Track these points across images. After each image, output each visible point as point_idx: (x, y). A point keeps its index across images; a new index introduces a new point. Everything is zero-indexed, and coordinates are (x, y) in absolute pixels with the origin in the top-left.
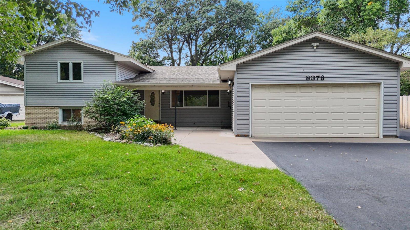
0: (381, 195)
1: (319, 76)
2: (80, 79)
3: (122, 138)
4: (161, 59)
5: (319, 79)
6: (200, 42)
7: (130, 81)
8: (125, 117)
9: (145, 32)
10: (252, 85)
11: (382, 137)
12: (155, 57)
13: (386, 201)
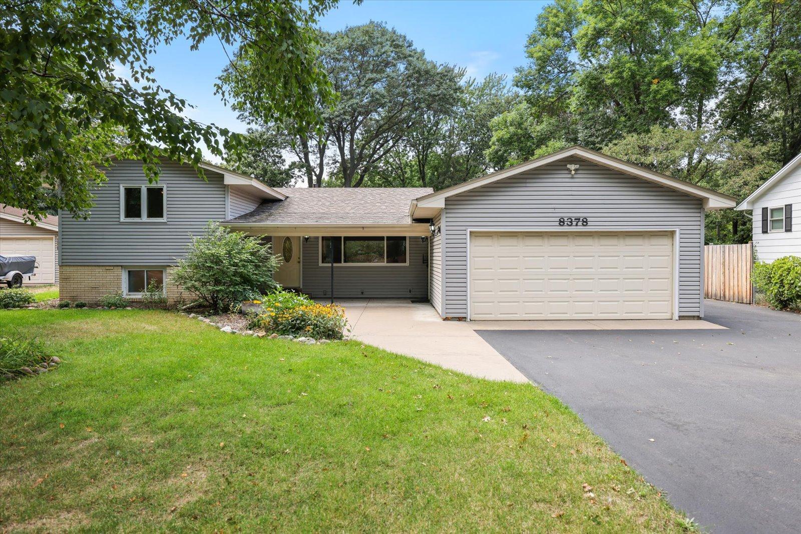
0: (680, 421)
1: (579, 219)
2: (162, 216)
3: (253, 326)
4: (287, 167)
5: (580, 223)
6: (358, 135)
7: (250, 220)
8: (249, 287)
10: (471, 232)
11: (677, 318)
12: (275, 163)
13: (687, 430)
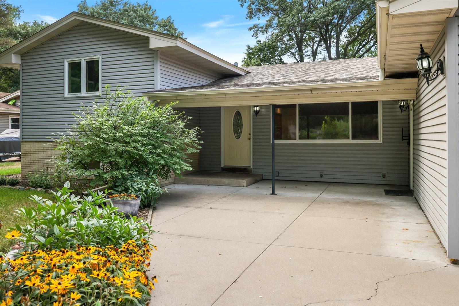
2: (98, 90)
6: (343, 39)
9: (265, 33)
